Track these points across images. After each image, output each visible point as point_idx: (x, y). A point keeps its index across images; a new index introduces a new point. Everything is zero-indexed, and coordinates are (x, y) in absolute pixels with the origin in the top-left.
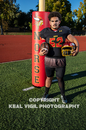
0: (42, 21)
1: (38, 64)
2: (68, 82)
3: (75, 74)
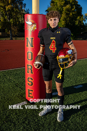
1: (32, 76)
2: (68, 96)
3: (79, 86)
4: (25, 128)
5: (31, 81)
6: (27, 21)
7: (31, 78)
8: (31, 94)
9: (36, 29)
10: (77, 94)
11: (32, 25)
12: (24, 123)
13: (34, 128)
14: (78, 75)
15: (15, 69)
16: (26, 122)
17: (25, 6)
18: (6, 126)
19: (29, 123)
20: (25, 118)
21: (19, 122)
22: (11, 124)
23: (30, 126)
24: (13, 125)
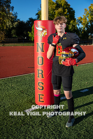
1: (42, 80)
2: (77, 100)
3: (85, 90)
4: (43, 129)
5: (42, 85)
6: (37, 27)
7: (41, 83)
8: (42, 98)
9: (46, 34)
10: (85, 97)
11: (42, 31)
12: (41, 125)
13: (52, 129)
14: (81, 80)
15: (14, 76)
16: (44, 124)
17: (13, 10)
18: (24, 129)
19: (46, 124)
20: (41, 121)
21: (36, 124)
22: (29, 127)
23: (48, 127)
24: (31, 127)
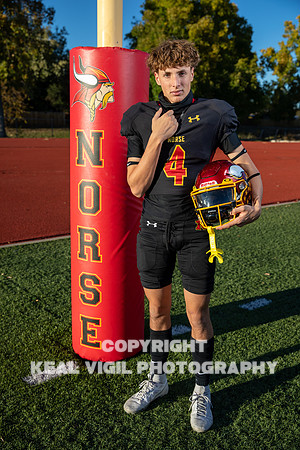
0: (106, 89)
1: (96, 269)
3: (257, 301)
5: (94, 286)
6: (79, 72)
8: (93, 334)
11: (98, 87)
17: (52, 19)
20: (76, 423)
22: (27, 446)
24: (31, 448)
